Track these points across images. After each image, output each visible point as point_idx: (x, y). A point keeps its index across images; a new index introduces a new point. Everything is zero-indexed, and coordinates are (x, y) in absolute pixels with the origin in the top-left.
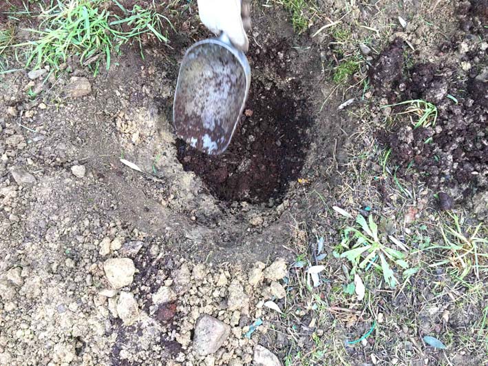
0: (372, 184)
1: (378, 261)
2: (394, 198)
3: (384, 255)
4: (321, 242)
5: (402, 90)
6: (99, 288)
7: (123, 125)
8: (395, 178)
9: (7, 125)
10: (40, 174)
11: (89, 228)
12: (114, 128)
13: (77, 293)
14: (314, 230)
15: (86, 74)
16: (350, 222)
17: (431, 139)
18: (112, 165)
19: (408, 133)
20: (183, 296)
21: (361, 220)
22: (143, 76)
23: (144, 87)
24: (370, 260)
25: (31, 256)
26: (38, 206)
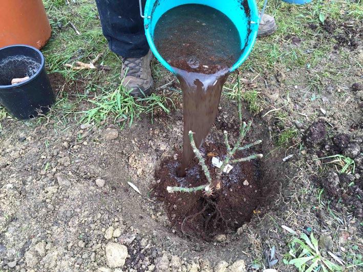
0: (311, 211)
1: (320, 271)
2: (329, 223)
3: (325, 266)
4: (273, 250)
5: (328, 150)
6: (99, 265)
7: (133, 162)
8: (329, 209)
9: (61, 152)
10: (75, 181)
11: (100, 220)
12: (127, 163)
13: (82, 267)
14: (267, 242)
15: (116, 127)
17: (353, 183)
18: (122, 184)
19: (335, 177)
22: (151, 134)
23: (150, 141)
24: (314, 269)
25: (55, 236)
26: (69, 201)
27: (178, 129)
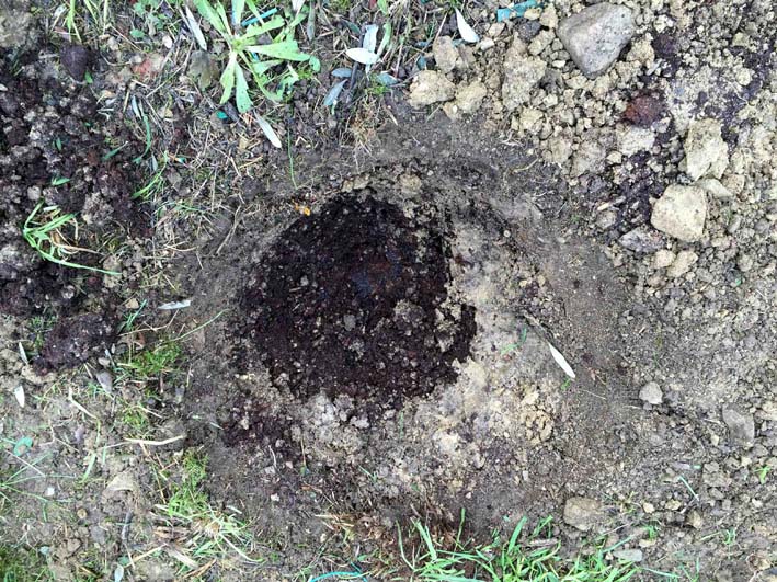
0: (195, 153)
1: (247, 14)
2: (165, 112)
3: (229, 20)
4: (332, 99)
5: (70, 287)
6: (725, 202)
7: (541, 425)
8: (149, 144)
10: (711, 416)
11: (689, 302)
12: (558, 428)
13: (761, 212)
14: (332, 124)
15: (562, 526)
16: (264, 107)
17: (54, 182)
18: (593, 376)
19: (92, 212)
20: (606, 125)
21: (244, 102)
22: (473, 483)
23: (480, 465)
24: (260, 25)
26: (741, 371)
27: (398, 476)
